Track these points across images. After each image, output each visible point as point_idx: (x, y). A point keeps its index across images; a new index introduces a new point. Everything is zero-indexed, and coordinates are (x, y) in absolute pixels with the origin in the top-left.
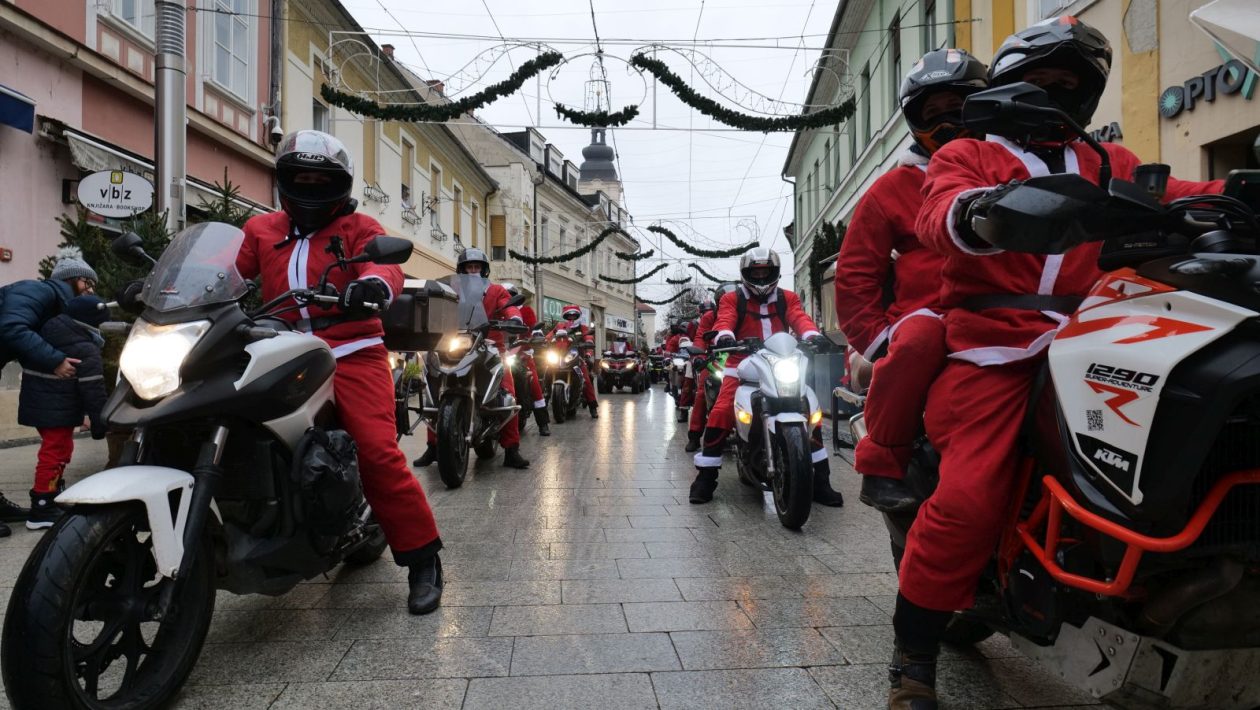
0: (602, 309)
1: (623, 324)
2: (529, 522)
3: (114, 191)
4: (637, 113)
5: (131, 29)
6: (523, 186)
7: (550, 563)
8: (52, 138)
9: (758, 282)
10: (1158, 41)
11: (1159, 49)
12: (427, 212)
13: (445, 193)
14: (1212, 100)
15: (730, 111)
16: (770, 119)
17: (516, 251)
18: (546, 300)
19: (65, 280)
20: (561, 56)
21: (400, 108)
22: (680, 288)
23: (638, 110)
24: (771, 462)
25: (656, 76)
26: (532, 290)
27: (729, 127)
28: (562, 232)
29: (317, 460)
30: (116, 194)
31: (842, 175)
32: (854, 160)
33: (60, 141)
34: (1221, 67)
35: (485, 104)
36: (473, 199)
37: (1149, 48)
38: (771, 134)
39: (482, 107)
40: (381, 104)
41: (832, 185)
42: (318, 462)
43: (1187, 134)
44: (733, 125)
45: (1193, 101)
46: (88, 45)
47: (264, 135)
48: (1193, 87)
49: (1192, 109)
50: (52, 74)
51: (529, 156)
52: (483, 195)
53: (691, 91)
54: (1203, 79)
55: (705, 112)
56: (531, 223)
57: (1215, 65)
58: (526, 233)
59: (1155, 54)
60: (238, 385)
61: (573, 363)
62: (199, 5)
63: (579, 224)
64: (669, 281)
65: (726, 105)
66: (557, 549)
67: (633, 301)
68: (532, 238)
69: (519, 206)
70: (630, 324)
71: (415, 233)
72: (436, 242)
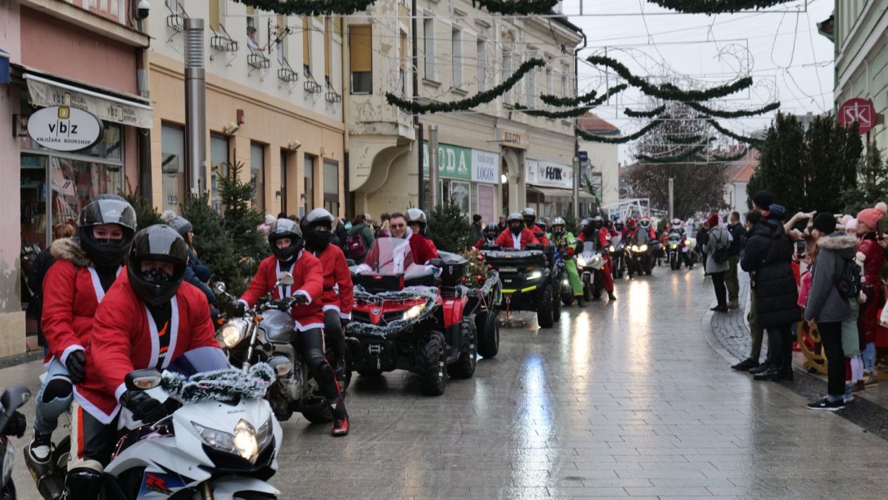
0: (519, 152)
1: (556, 174)
3: (61, 126)
17: (395, 92)
22: (645, 122)
26: (411, 136)
30: (63, 128)
33: (21, 83)
47: (129, 11)
50: (5, 17)
56: (408, 30)
58: (402, 48)
64: (627, 112)
67: (572, 133)
68: (410, 53)
69: (392, 9)
70: (567, 171)
71: (261, 81)
72: (284, 85)
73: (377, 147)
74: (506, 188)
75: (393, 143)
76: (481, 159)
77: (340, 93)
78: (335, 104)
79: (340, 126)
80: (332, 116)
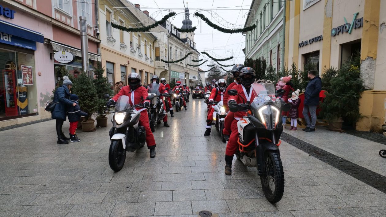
0: (188, 73)
1: (195, 78)
2: (170, 140)
3: (63, 56)
4: (196, 29)
5: (63, 11)
6: (165, 38)
7: (175, 149)
8: (47, 43)
9: (222, 87)
10: (332, 15)
11: (332, 17)
12: (137, 49)
13: (142, 43)
14: (343, 33)
15: (221, 28)
16: (233, 30)
17: (163, 59)
18: (172, 72)
19: (66, 85)
20: (175, 13)
21: (132, 28)
22: (211, 68)
23: (196, 28)
24: (220, 128)
25: (201, 18)
26: (168, 69)
27: (221, 32)
28: (176, 51)
29: (140, 131)
30: (64, 57)
31: (258, 37)
32: (261, 33)
33: (49, 44)
34: (345, 24)
35: (155, 27)
36: (150, 43)
37: (330, 16)
38: (233, 34)
39: (154, 28)
40: (127, 28)
41: (255, 39)
42: (140, 132)
43: (337, 41)
44: (222, 32)
45: (339, 32)
46: (53, 17)
47: (95, 34)
48: (339, 29)
49: (338, 34)
50: (46, 26)
51: (166, 29)
52: (153, 42)
53: (211, 23)
54: (341, 27)
55: (215, 28)
56: (167, 49)
57: (344, 24)
58: (166, 52)
59: (331, 19)
60: (130, 121)
61: (180, 97)
62: (77, 1)
63: (181, 48)
64: (208, 66)
65: (220, 26)
66: (176, 146)
67: (197, 70)
68: (167, 53)
69: (163, 44)
70: (197, 77)
71: (134, 55)
72: (140, 57)
73: (161, 71)
74: (186, 80)
75: (164, 70)
76: (181, 74)
77: (153, 60)
78: (152, 63)
79: (154, 67)
80: (152, 65)
